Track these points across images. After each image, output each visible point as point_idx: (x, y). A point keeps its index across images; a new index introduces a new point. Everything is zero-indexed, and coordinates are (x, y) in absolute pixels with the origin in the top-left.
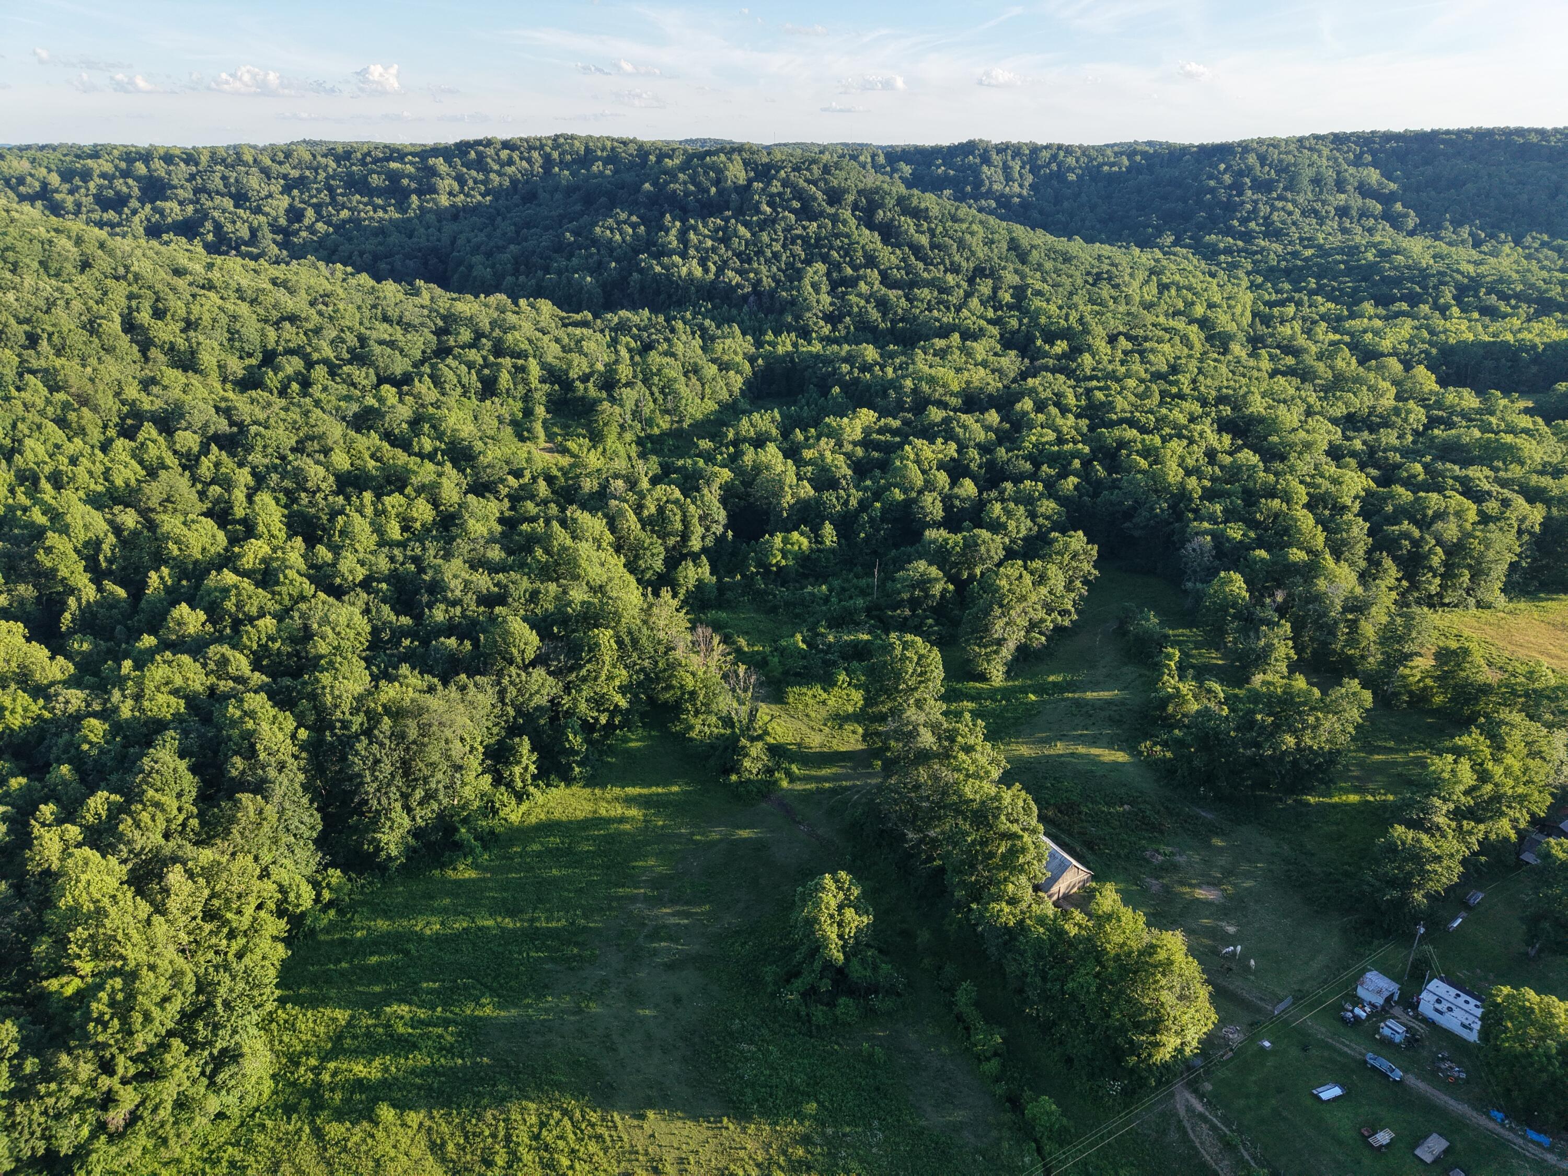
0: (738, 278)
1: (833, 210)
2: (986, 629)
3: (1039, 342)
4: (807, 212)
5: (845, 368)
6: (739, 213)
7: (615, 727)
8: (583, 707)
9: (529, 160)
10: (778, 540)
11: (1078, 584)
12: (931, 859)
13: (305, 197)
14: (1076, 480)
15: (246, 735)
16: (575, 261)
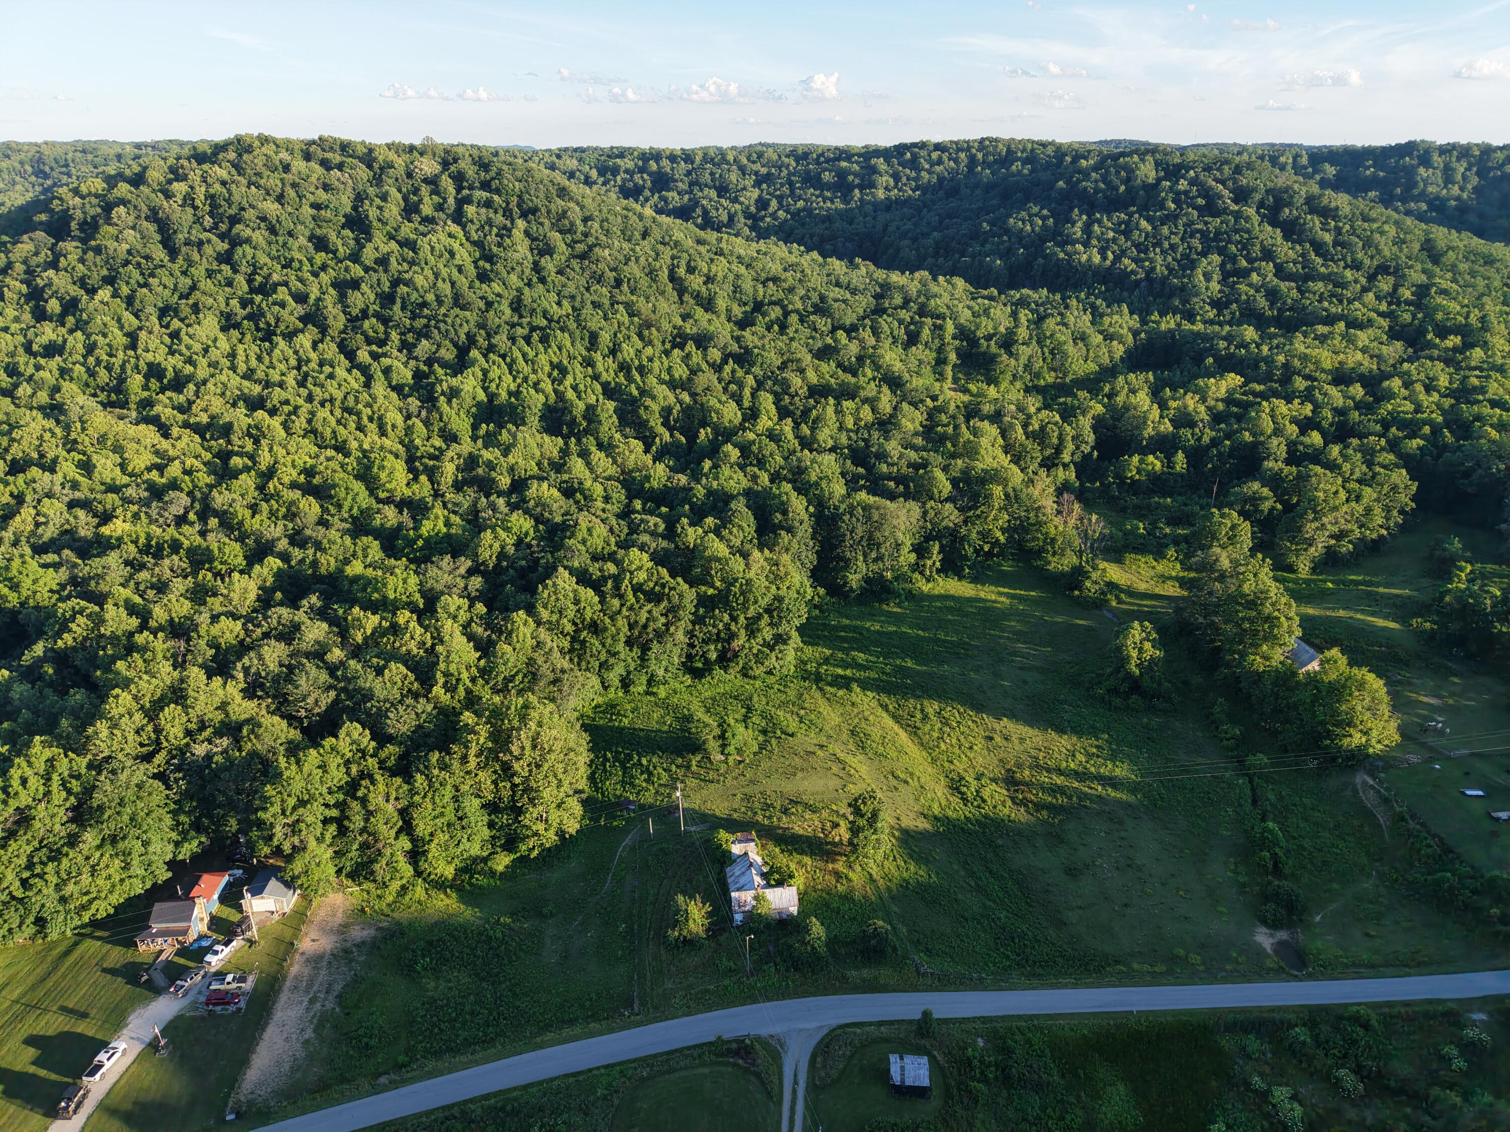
0: (1134, 266)
1: (1237, 208)
2: (1299, 529)
3: (1430, 336)
4: (1211, 208)
5: (1222, 344)
6: (1144, 210)
7: (994, 555)
8: (974, 535)
9: (956, 161)
10: (1136, 459)
11: (1395, 513)
12: (1214, 641)
13: (771, 190)
14: (1421, 442)
15: (783, 503)
16: (988, 247)
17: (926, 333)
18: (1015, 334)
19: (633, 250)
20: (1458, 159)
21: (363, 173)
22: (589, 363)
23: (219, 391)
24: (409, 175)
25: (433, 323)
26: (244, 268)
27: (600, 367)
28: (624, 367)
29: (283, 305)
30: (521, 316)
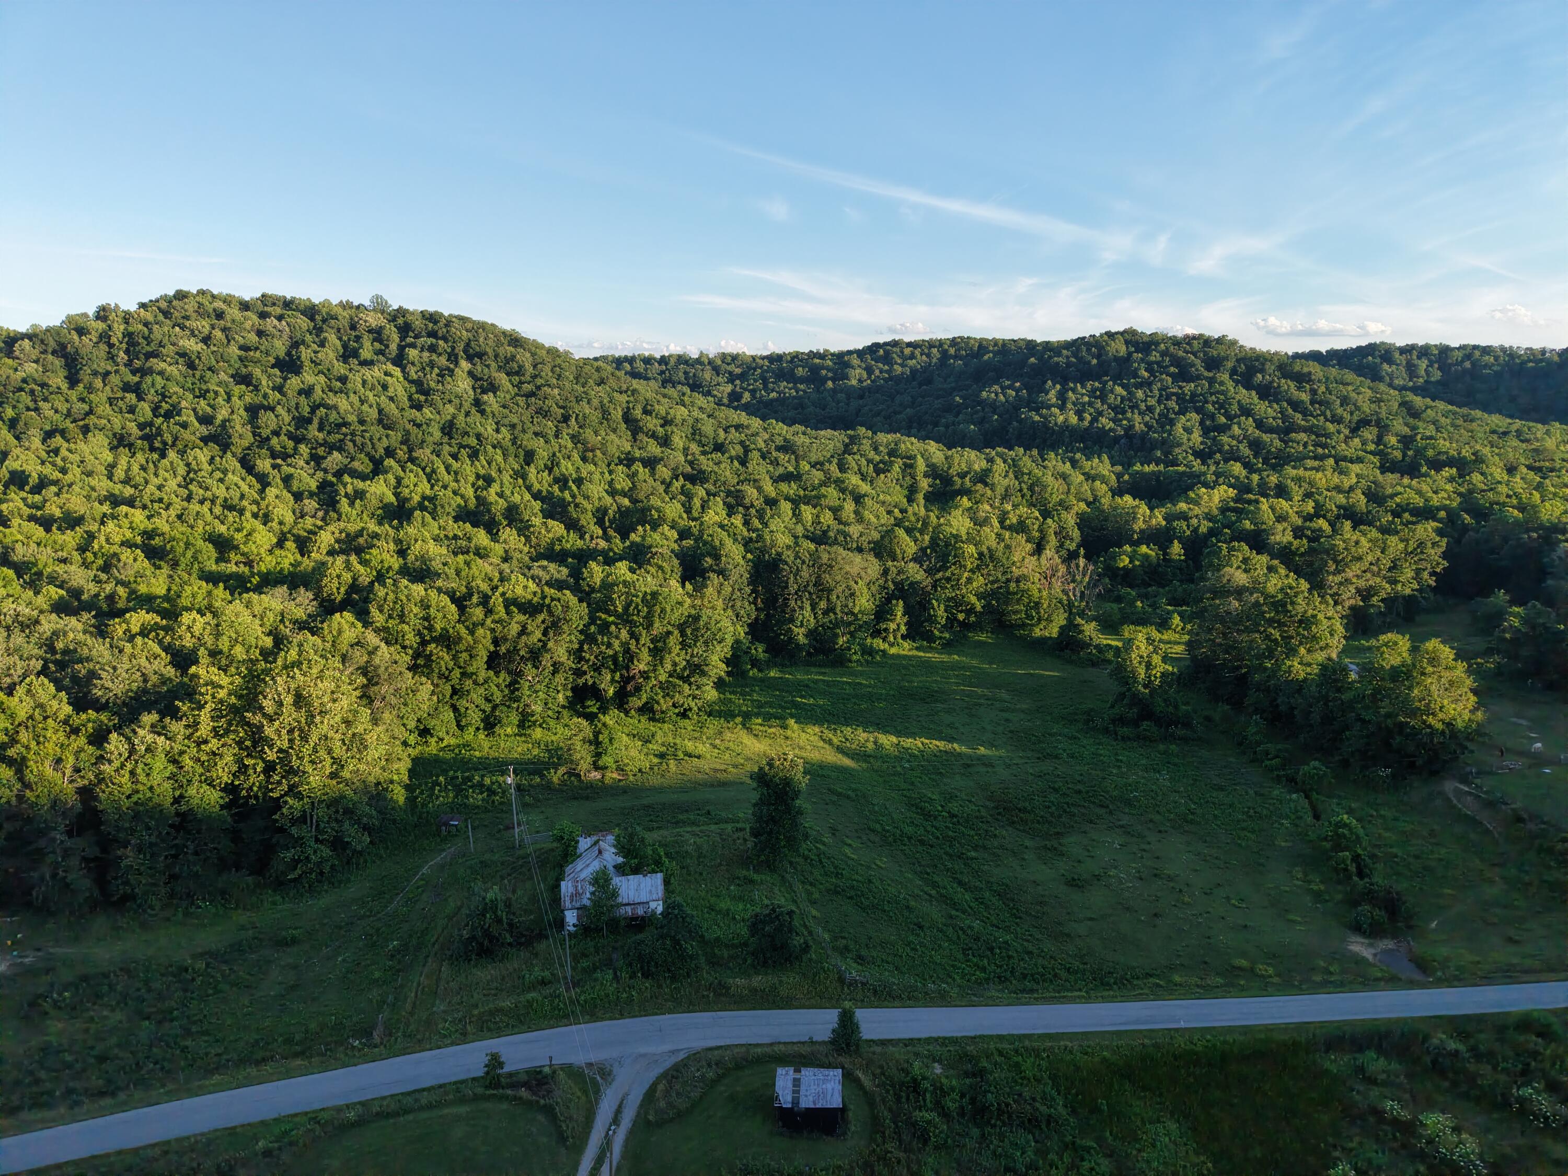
0: (1111, 425)
1: (1211, 374)
3: (1423, 470)
4: (1184, 374)
5: (1210, 478)
6: (1117, 379)
7: (969, 625)
8: (945, 601)
9: (928, 355)
10: (1127, 550)
11: (1425, 575)
12: (1237, 668)
13: (745, 385)
14: (1440, 524)
15: (714, 548)
16: (961, 417)
17: (896, 468)
18: (991, 472)
20: (1419, 358)
21: (303, 323)
22: (521, 475)
23: (85, 493)
24: (353, 327)
25: (349, 437)
26: (151, 396)
27: (533, 479)
28: (562, 482)
29: (184, 426)
30: (451, 438)
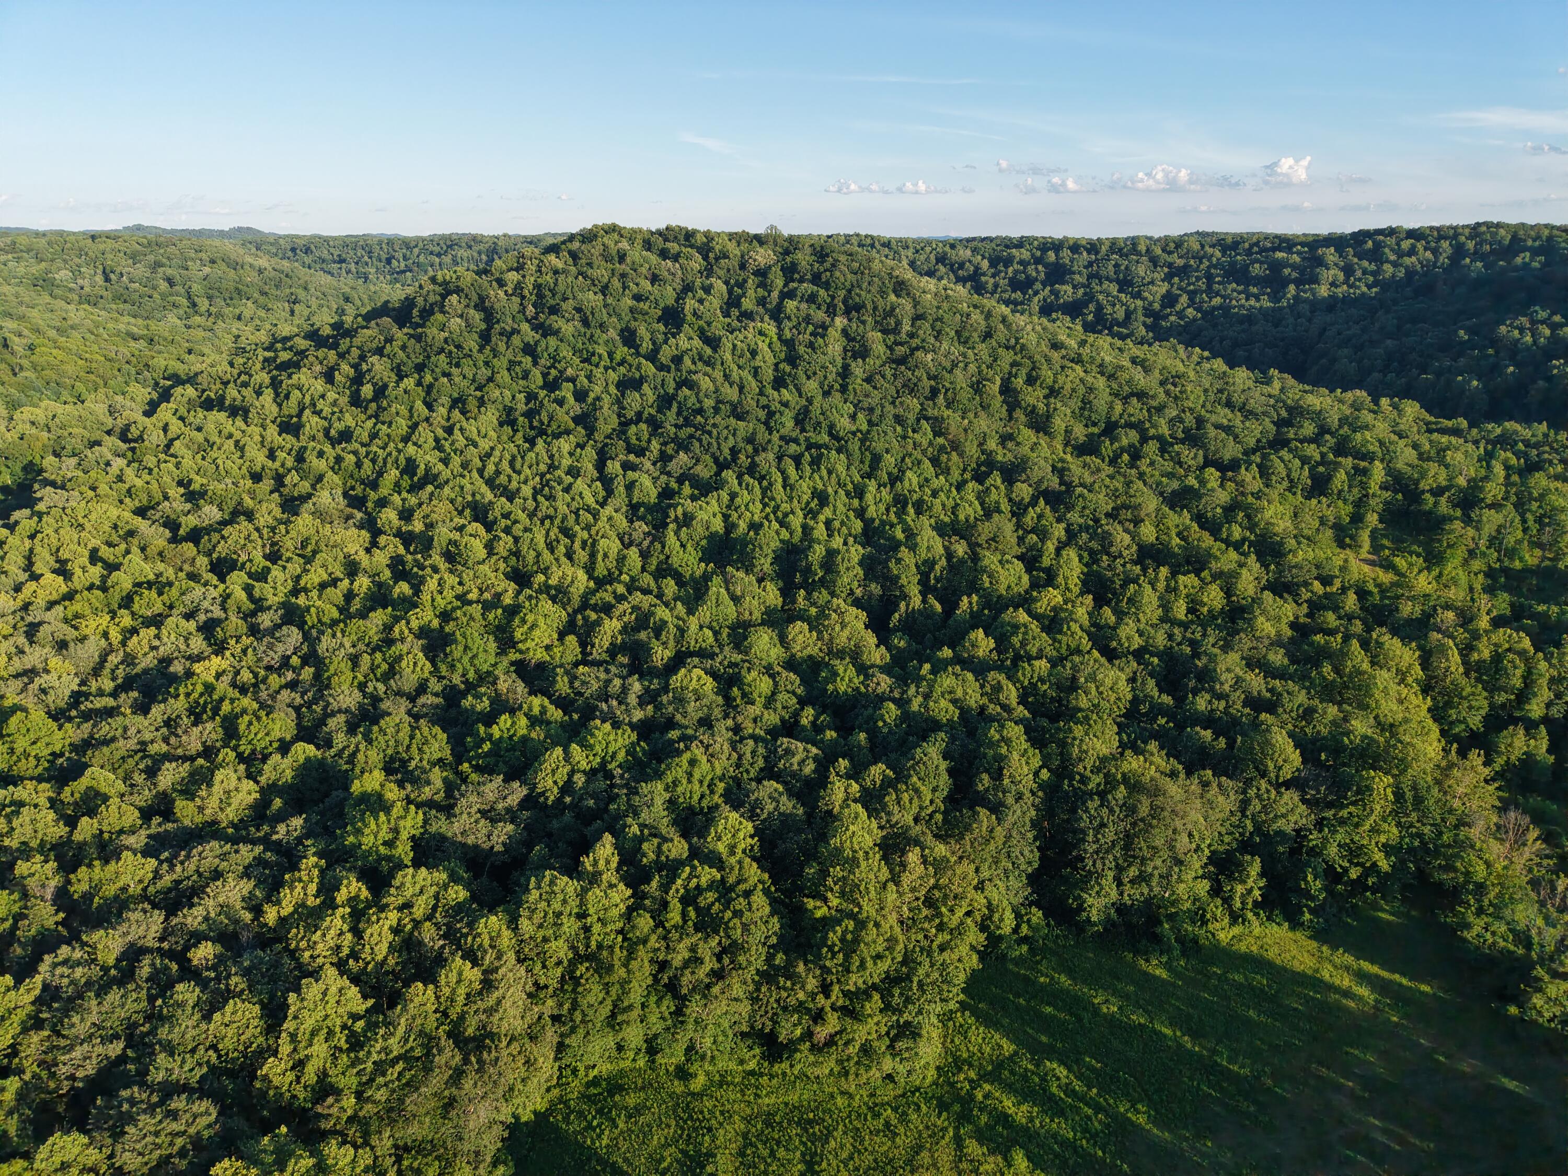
7: (1367, 888)
8: (1332, 850)
9: (1435, 251)
13: (1183, 284)
16: (1462, 361)
17: (1340, 479)
18: (1481, 489)
19: (964, 355)
21: (697, 263)
22: (860, 492)
24: (743, 266)
26: (544, 360)
27: (869, 498)
29: (562, 403)
30: (802, 431)
